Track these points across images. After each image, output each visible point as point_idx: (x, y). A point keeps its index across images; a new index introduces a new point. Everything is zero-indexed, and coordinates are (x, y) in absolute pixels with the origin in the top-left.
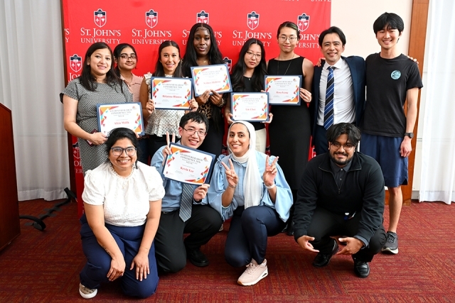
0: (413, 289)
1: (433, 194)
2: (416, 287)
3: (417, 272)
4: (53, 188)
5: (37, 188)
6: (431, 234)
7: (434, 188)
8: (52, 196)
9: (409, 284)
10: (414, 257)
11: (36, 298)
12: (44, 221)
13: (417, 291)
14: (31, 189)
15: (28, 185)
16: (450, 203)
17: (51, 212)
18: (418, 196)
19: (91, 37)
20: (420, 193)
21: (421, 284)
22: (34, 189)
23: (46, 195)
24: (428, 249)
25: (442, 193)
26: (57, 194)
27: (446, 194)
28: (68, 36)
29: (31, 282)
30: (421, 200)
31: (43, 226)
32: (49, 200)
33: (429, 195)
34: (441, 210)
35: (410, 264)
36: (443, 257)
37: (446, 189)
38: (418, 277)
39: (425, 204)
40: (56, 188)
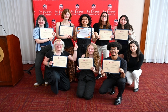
0: (143, 91)
1: (150, 60)
2: (144, 90)
3: (144, 86)
4: (32, 60)
5: (27, 60)
6: (149, 73)
7: (150, 58)
8: (32, 63)
9: (142, 89)
10: (143, 81)
11: (31, 95)
12: (30, 71)
13: (144, 92)
14: (25, 61)
15: (24, 60)
16: (155, 63)
17: (32, 68)
18: (145, 61)
19: (42, 14)
20: (146, 60)
21: (145, 89)
22: (26, 61)
23: (30, 63)
24: (148, 78)
25: (153, 60)
26: (33, 62)
27: (154, 60)
28: (35, 14)
29: (29, 90)
30: (146, 62)
31: (30, 73)
32: (31, 64)
33: (149, 60)
34: (152, 65)
35: (142, 83)
36: (152, 81)
37: (154, 59)
38: (144, 87)
39: (148, 63)
40: (33, 60)
